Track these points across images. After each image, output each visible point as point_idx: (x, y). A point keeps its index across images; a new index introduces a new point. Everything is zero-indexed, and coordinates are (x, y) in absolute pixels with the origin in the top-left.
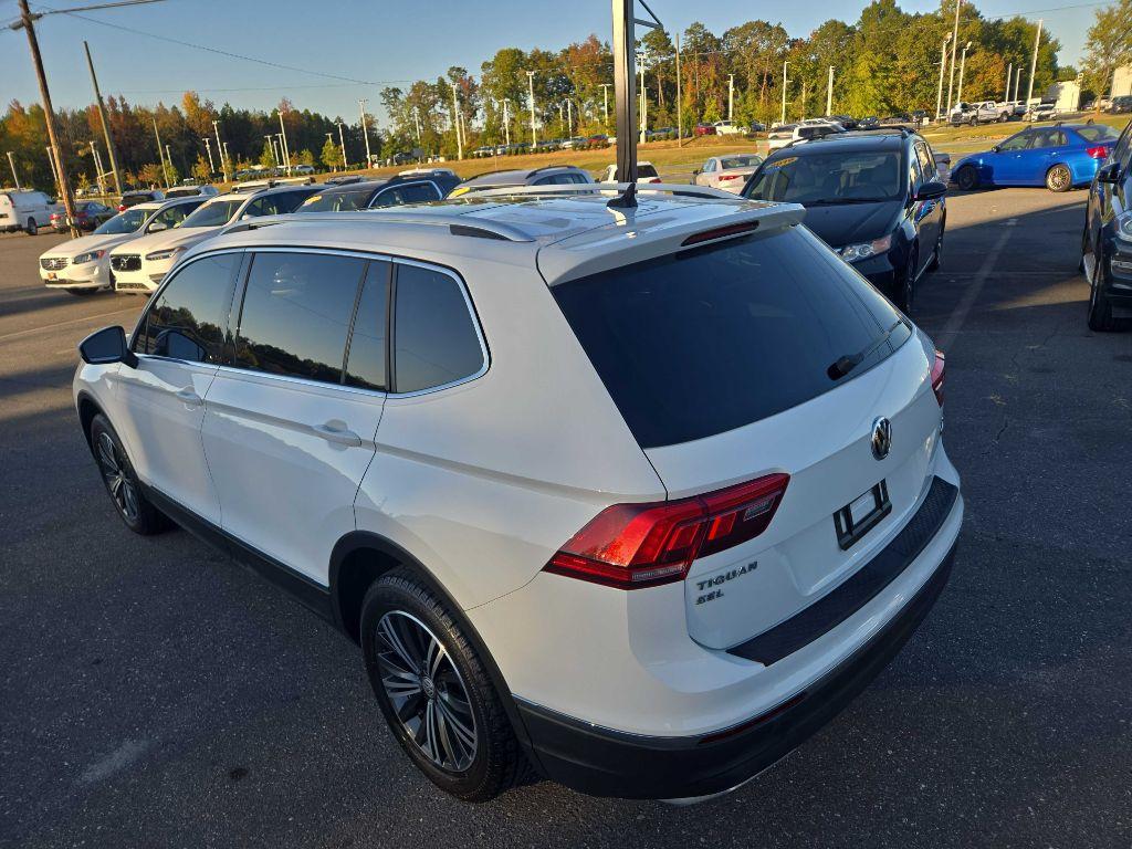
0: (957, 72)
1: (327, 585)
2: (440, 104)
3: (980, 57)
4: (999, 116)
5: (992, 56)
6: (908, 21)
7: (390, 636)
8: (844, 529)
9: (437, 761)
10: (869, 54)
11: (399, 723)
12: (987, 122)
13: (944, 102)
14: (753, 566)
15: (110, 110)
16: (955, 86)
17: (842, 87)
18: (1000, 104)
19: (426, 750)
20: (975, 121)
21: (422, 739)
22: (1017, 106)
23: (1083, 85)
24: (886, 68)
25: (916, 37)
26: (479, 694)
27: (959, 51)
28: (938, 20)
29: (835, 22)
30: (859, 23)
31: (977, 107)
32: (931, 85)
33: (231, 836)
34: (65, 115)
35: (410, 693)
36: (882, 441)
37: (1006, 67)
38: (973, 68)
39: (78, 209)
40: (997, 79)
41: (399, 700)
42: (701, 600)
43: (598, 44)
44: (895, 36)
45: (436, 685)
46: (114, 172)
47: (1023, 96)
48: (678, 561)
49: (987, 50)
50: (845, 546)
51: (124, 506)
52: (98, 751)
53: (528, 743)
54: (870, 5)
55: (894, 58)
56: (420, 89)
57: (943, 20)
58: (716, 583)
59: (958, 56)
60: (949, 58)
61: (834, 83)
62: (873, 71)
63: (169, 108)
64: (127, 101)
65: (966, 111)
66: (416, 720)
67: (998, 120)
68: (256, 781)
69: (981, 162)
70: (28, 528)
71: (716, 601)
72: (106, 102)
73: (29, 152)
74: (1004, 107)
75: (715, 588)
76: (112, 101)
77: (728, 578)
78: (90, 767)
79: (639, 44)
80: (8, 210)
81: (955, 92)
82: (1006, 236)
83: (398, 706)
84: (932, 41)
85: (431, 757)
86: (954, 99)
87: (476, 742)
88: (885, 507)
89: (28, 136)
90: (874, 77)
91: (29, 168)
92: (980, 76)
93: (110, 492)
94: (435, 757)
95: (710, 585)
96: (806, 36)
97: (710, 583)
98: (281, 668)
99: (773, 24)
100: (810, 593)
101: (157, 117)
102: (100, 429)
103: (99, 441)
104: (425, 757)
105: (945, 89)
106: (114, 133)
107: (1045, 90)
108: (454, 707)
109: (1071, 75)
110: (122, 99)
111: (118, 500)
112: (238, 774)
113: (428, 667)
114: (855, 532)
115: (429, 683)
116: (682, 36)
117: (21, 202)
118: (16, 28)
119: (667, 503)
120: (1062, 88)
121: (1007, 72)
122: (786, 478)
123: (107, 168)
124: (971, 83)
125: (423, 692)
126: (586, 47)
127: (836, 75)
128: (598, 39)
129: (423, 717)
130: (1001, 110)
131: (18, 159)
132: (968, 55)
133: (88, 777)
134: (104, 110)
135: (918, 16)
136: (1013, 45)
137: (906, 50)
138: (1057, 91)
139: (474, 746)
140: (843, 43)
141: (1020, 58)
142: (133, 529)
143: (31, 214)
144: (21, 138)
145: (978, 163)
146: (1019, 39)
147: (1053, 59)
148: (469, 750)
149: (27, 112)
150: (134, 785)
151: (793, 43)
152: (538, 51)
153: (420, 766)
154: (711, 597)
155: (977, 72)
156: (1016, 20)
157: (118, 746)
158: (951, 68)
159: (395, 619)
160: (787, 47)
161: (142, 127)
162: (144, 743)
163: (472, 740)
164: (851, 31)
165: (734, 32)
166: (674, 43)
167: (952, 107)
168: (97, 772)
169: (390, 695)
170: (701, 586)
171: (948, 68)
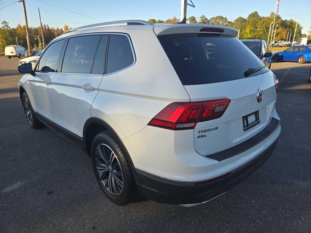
0: (274, 33)
1: (82, 137)
3: (280, 30)
4: (285, 45)
5: (283, 29)
6: (261, 18)
7: (100, 153)
8: (246, 125)
9: (111, 192)
10: (250, 26)
11: (100, 180)
12: (281, 46)
13: (270, 41)
14: (217, 128)
15: (44, 28)
16: (273, 37)
17: (242, 35)
18: (285, 42)
19: (108, 189)
20: (278, 46)
21: (107, 186)
22: (290, 43)
23: (308, 38)
24: (254, 31)
25: (263, 23)
26: (125, 169)
27: (275, 27)
28: (269, 19)
29: (241, 17)
30: (247, 18)
31: (279, 42)
32: (266, 36)
33: (45, 210)
34: (32, 28)
35: (104, 171)
36: (260, 96)
37: (287, 32)
38: (278, 32)
39: (32, 52)
40: (284, 35)
41: (101, 173)
42: (199, 137)
43: (176, 19)
44: (257, 22)
45: (112, 168)
46: (43, 43)
47: (291, 40)
48: (192, 122)
49: (282, 27)
50: (245, 130)
51: (30, 120)
52: (10, 184)
53: (139, 184)
54: (251, 13)
55: (257, 28)
57: (271, 19)
58: (204, 132)
59: (274, 29)
60: (272, 29)
61: (240, 34)
62: (251, 31)
63: (60, 29)
64: (49, 26)
65: (276, 43)
66: (106, 180)
67: (284, 46)
68: (55, 195)
69: (280, 54)
70: (3, 125)
71: (204, 138)
72: (43, 26)
73: (22, 37)
74: (286, 43)
75: (204, 134)
76: (45, 26)
77: (208, 131)
78: (6, 188)
79: (187, 20)
80: (14, 51)
81: (273, 38)
82: (287, 73)
83: (101, 175)
84: (267, 24)
85: (109, 191)
86: (272, 40)
87: (123, 185)
88: (258, 121)
89: (22, 33)
90: (251, 33)
91: (21, 42)
92: (280, 34)
93: (26, 116)
94: (110, 191)
95: (202, 132)
96: (233, 21)
98: (68, 165)
99: (224, 17)
100: (233, 142)
101: (57, 31)
102: (25, 97)
103: (24, 101)
104: (107, 191)
105: (270, 38)
106: (45, 34)
107: (297, 39)
108: (117, 174)
109: (305, 36)
110: (48, 25)
111: (28, 118)
112: (50, 193)
113: (110, 162)
114: (249, 126)
115: (110, 167)
116: (199, 18)
117: (17, 49)
118: (20, 2)
119: (190, 102)
120: (302, 39)
121: (287, 34)
122: (230, 101)
123: (42, 42)
124: (277, 36)
125: (108, 170)
126: (173, 20)
127: (240, 32)
128: (176, 18)
129: (108, 179)
130: (285, 44)
131: (19, 39)
132: (277, 29)
133: (5, 191)
134: (42, 28)
135: (264, 17)
136: (290, 27)
137: (260, 26)
138: (301, 40)
139: (122, 187)
140: (243, 23)
141: (291, 30)
142: (32, 127)
143: (20, 53)
144: (20, 34)
145: (279, 55)
146: (291, 25)
147: (300, 31)
148: (121, 188)
149: (22, 27)
150: (18, 194)
151: (229, 22)
152: (160, 20)
153: (106, 195)
154: (202, 136)
155: (279, 33)
156: (291, 20)
157: (16, 183)
158: (272, 32)
159: (101, 146)
160: (227, 23)
161: (52, 33)
162: (23, 183)
163: (122, 185)
164: (245, 20)
165: (213, 18)
166: (197, 20)
167: (272, 42)
168: (8, 189)
169: (99, 171)
170: (199, 132)
171: (271, 32)
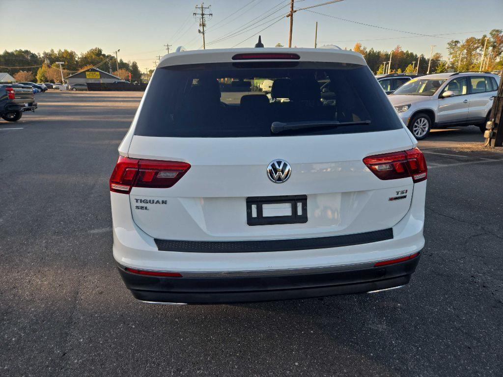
2: (480, 48)
8: (255, 216)
14: (164, 202)
42: (138, 208)
48: (126, 185)
56: (471, 41)
58: (144, 202)
71: (145, 211)
77: (150, 202)
97: (141, 201)
114: (264, 220)
118: (288, 16)
119: (128, 158)
122: (189, 166)
154: (142, 208)
170: (137, 201)
